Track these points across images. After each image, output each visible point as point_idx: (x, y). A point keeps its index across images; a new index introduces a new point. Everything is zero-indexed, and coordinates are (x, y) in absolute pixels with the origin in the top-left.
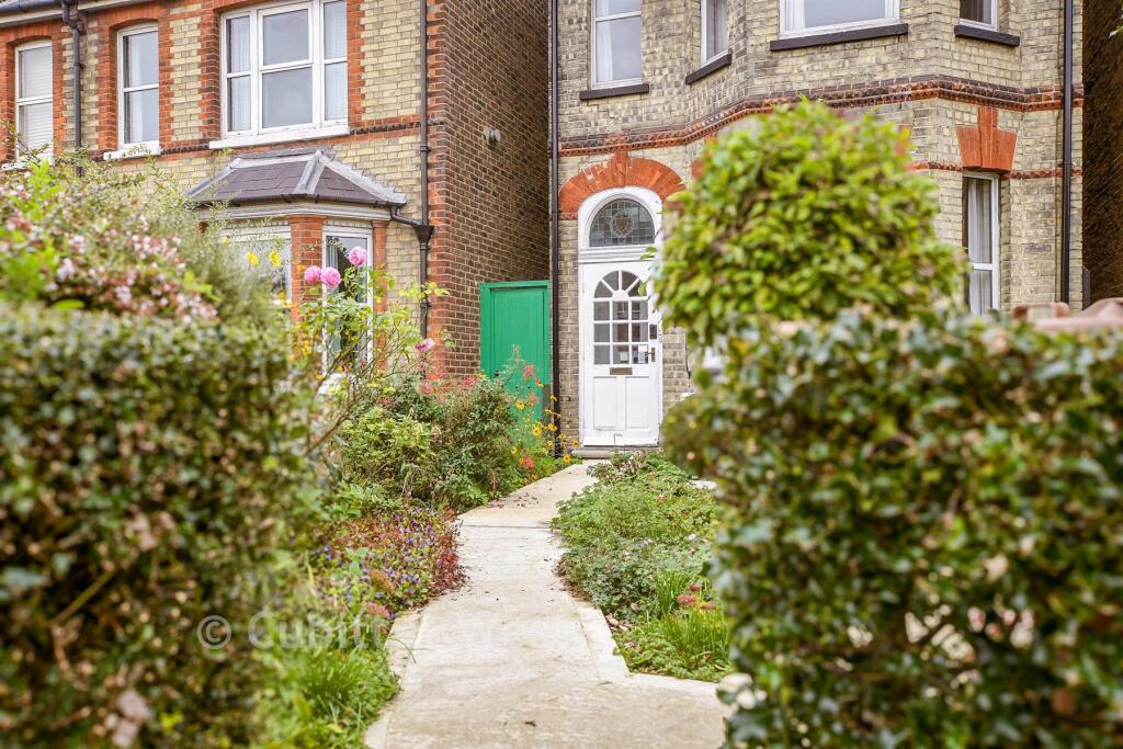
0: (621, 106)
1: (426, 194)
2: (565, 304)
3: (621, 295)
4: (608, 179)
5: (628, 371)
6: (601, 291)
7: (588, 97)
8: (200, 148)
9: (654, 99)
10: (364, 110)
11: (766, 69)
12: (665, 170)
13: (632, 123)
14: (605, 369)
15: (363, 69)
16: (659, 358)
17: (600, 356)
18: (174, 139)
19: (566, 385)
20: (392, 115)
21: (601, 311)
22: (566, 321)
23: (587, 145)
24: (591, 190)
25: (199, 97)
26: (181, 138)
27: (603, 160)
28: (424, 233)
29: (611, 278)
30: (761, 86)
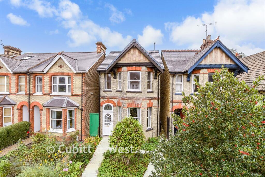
0: (108, 93)
1: (82, 105)
2: (101, 117)
3: (108, 117)
4: (107, 102)
5: (109, 126)
6: (105, 116)
7: (104, 91)
8: (49, 95)
9: (112, 93)
10: (73, 92)
11: (126, 94)
12: (114, 102)
13: (110, 95)
14: (106, 125)
15: (73, 87)
16: (113, 124)
17: (105, 124)
18: (45, 93)
19: (101, 127)
20: (78, 94)
21: (105, 118)
22: (101, 119)
23: (104, 97)
24: (104, 103)
25: (49, 87)
26: (46, 93)
27: (106, 100)
28: (82, 110)
29: (107, 114)
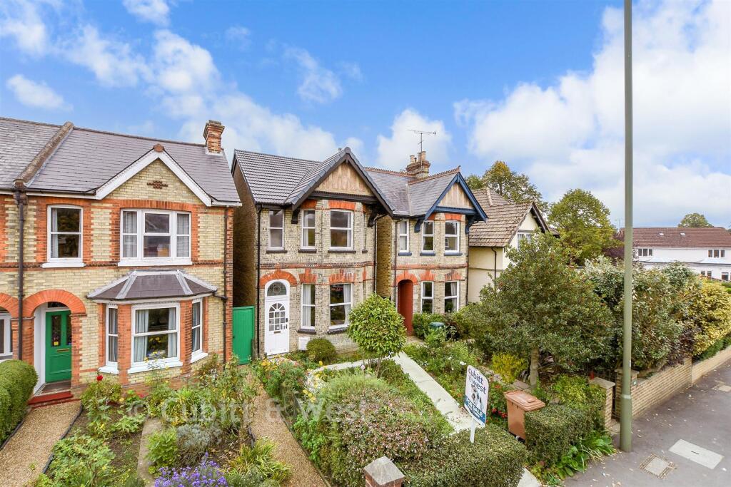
0: (279, 256)
1: (225, 287)
2: (261, 314)
3: (277, 310)
4: (275, 277)
5: (279, 332)
6: (271, 309)
7: (268, 252)
8: (113, 264)
9: (288, 255)
10: (199, 256)
11: (326, 257)
12: (291, 275)
13: (282, 261)
14: (272, 332)
16: (288, 327)
17: (271, 329)
18: (93, 260)
19: (261, 339)
20: (212, 259)
21: (271, 315)
22: (261, 319)
23: (269, 266)
24: (269, 280)
25: (110, 243)
26: (97, 260)
27: (273, 271)
28: (224, 300)
29: (275, 305)
30: (325, 261)
